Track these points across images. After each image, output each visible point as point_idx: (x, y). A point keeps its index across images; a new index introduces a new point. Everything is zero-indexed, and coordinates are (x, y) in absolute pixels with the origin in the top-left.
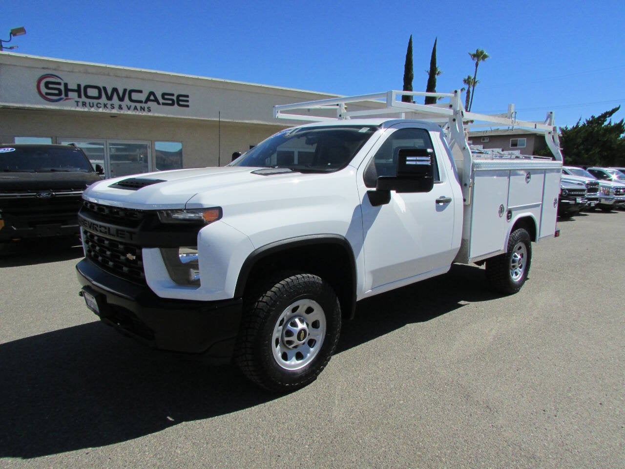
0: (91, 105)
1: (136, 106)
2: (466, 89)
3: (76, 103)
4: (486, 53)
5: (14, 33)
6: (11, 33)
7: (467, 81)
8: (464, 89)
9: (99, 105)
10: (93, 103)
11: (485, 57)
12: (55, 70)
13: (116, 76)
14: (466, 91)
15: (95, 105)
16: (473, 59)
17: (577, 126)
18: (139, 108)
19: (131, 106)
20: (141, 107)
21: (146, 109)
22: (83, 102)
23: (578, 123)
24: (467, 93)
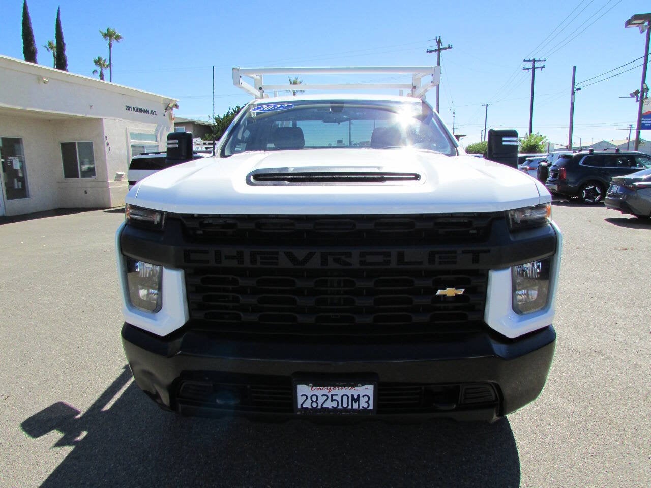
2: (99, 71)
4: (118, 33)
7: (98, 62)
8: (97, 72)
11: (118, 38)
14: (99, 74)
16: (106, 39)
17: (228, 115)
23: (229, 112)
24: (100, 76)
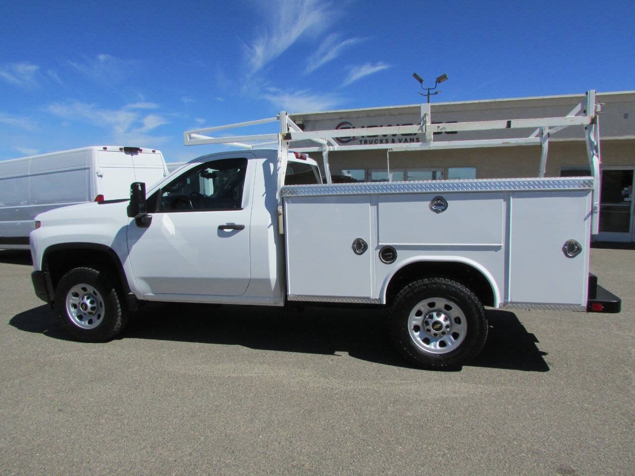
0: (371, 141)
1: (406, 139)
3: (360, 142)
5: (439, 80)
6: (436, 82)
9: (377, 141)
10: (372, 141)
12: (347, 118)
13: (390, 115)
15: (374, 141)
18: (409, 140)
19: (402, 139)
20: (411, 139)
21: (415, 140)
22: (365, 141)
